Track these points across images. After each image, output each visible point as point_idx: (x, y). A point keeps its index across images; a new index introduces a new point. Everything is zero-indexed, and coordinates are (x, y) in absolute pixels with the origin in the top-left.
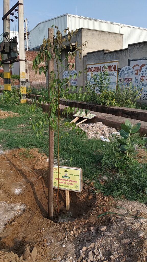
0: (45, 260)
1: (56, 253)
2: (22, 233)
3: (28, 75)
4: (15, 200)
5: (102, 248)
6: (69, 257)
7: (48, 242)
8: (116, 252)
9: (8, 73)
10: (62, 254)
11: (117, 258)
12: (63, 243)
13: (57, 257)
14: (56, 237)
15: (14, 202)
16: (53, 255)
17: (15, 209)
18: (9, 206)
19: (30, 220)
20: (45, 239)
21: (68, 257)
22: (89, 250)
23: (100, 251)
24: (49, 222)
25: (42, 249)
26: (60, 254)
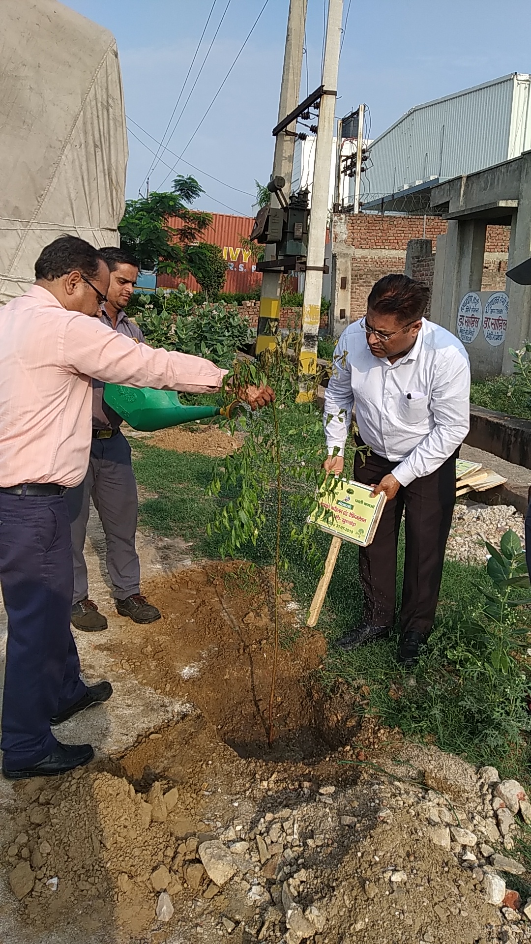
0: (190, 818)
1: (216, 813)
2: (166, 759)
3: (346, 297)
4: (174, 689)
5: (302, 824)
6: (236, 826)
7: (209, 790)
8: (322, 836)
9: (273, 302)
10: (226, 818)
11: (319, 846)
12: (237, 799)
13: (215, 820)
14: (230, 783)
15: (172, 694)
16: (210, 815)
17: (169, 709)
18: (158, 700)
19: (191, 738)
20: (207, 782)
21: (234, 826)
22: (277, 820)
23: (295, 828)
24: (229, 753)
25: (192, 799)
26: (222, 817)
